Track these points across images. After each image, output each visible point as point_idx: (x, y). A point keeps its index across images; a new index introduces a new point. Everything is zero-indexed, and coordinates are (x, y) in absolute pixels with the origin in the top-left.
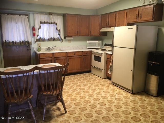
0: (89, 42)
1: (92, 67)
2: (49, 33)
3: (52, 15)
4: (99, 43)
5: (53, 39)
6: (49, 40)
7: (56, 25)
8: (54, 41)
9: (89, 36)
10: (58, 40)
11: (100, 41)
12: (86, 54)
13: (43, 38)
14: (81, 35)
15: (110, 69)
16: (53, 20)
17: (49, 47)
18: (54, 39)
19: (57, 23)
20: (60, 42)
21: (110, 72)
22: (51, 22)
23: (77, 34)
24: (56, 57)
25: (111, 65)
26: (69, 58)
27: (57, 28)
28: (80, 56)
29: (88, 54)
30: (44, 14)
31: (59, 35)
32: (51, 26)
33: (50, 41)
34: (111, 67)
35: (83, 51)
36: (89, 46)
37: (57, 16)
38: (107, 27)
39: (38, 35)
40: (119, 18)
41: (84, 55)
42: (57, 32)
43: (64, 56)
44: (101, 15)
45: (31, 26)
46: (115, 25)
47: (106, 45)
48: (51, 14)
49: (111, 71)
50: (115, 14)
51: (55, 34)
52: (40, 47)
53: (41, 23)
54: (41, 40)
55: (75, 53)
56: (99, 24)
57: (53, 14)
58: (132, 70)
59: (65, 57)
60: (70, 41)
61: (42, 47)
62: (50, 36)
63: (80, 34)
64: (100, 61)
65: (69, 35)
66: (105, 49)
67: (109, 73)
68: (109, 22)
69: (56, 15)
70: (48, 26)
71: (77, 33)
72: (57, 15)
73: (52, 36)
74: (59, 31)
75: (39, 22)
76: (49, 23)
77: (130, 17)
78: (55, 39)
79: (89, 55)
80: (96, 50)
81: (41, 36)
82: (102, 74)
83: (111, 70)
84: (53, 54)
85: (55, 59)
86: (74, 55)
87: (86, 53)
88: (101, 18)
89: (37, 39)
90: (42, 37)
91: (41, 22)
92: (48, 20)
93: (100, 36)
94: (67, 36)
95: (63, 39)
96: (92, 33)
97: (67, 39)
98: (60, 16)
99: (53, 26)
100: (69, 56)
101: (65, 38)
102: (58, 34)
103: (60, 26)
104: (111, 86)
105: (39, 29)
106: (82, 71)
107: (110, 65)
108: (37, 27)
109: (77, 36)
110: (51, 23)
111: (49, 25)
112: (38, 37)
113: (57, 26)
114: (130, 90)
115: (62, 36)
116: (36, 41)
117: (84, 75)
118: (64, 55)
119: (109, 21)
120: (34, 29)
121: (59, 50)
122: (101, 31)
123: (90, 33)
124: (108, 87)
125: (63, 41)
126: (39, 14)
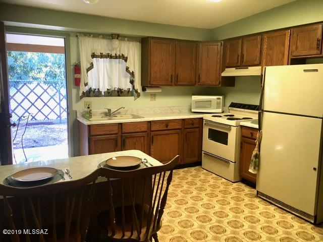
0: (195, 98)
1: (203, 154)
2: (110, 78)
3: (117, 39)
4: (219, 100)
5: (118, 92)
6: (109, 93)
7: (126, 61)
8: (119, 96)
9: (197, 85)
10: (128, 93)
11: (221, 97)
12: (191, 126)
13: (97, 90)
14: (179, 83)
15: (255, 162)
16: (120, 51)
17: (110, 110)
18: (120, 93)
19: (127, 58)
20: (132, 98)
21: (254, 168)
22: (116, 54)
23: (172, 81)
24: (126, 132)
25: (257, 154)
26: (155, 135)
27: (127, 69)
28: (178, 129)
29: (195, 126)
30: (101, 36)
31: (132, 82)
32: (113, 63)
33: (111, 95)
34: (256, 159)
35: (184, 120)
36: (197, 107)
37: (127, 42)
38: (238, 66)
39: (86, 82)
40: (270, 48)
41: (186, 127)
42: (126, 77)
43: (144, 130)
44: (223, 40)
45: (72, 64)
46: (260, 63)
47: (233, 105)
48: (116, 36)
49: (257, 168)
50: (259, 38)
51: (123, 80)
52: (90, 109)
53: (94, 56)
54: (92, 93)
55: (167, 123)
56: (219, 60)
57: (120, 38)
58: (315, 169)
59: (146, 132)
60: (153, 96)
61: (94, 110)
62: (111, 86)
63: (177, 82)
64: (226, 143)
65: (154, 83)
66: (233, 116)
67: (251, 171)
68: (245, 56)
69: (126, 39)
70: (108, 65)
71: (171, 78)
72: (128, 40)
73: (116, 86)
74: (132, 74)
75: (90, 54)
76: (111, 57)
77: (299, 44)
78: (122, 92)
79: (198, 128)
80: (213, 116)
81: (93, 85)
82: (231, 171)
83: (257, 166)
84: (120, 125)
85: (124, 138)
86: (166, 129)
87: (191, 122)
88: (222, 47)
89: (85, 92)
90: (93, 87)
91: (94, 53)
92: (109, 50)
93: (220, 85)
94: (149, 85)
95: (139, 91)
96: (203, 79)
97: (148, 91)
98: (134, 43)
99: (119, 62)
100: (154, 130)
101: (144, 89)
102: (128, 80)
103: (135, 64)
104: (257, 201)
105: (88, 70)
106: (182, 163)
107: (254, 153)
108: (84, 65)
109: (171, 85)
110: (116, 57)
111: (110, 62)
112: (87, 88)
113: (128, 64)
114: (310, 215)
115: (138, 86)
116: (80, 95)
117: (187, 172)
118: (145, 128)
119: (245, 53)
120: (77, 69)
121: (131, 117)
122: (224, 74)
123: (199, 78)
124: (251, 207)
125: (139, 95)
126: (90, 36)
